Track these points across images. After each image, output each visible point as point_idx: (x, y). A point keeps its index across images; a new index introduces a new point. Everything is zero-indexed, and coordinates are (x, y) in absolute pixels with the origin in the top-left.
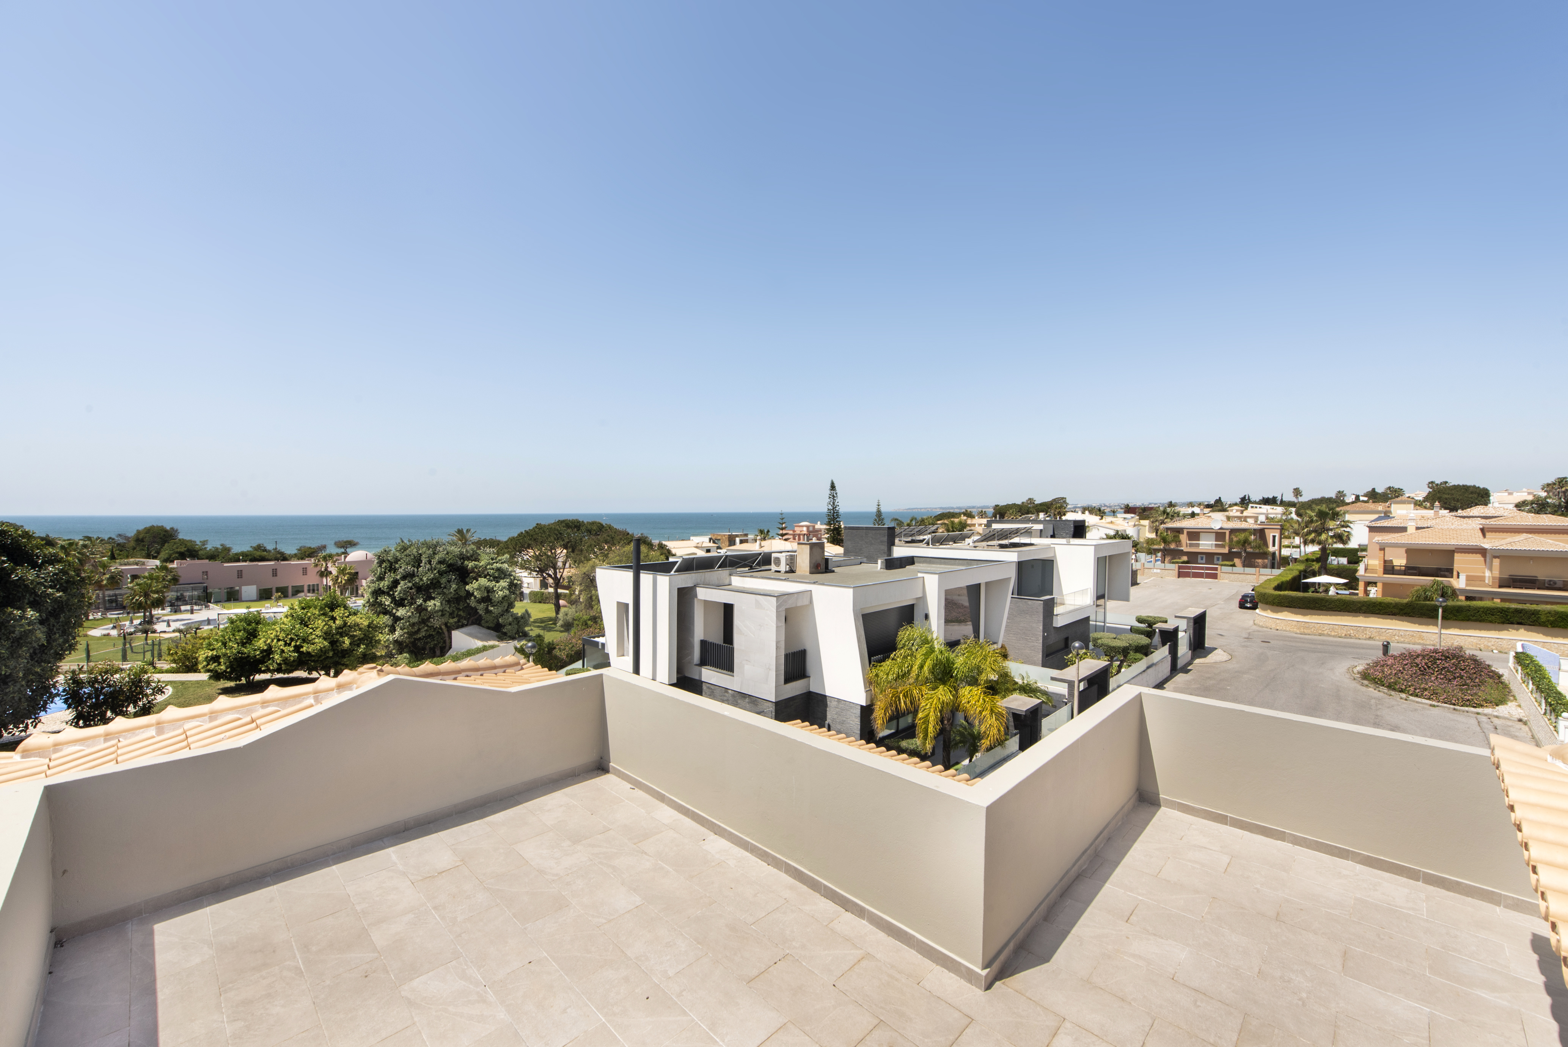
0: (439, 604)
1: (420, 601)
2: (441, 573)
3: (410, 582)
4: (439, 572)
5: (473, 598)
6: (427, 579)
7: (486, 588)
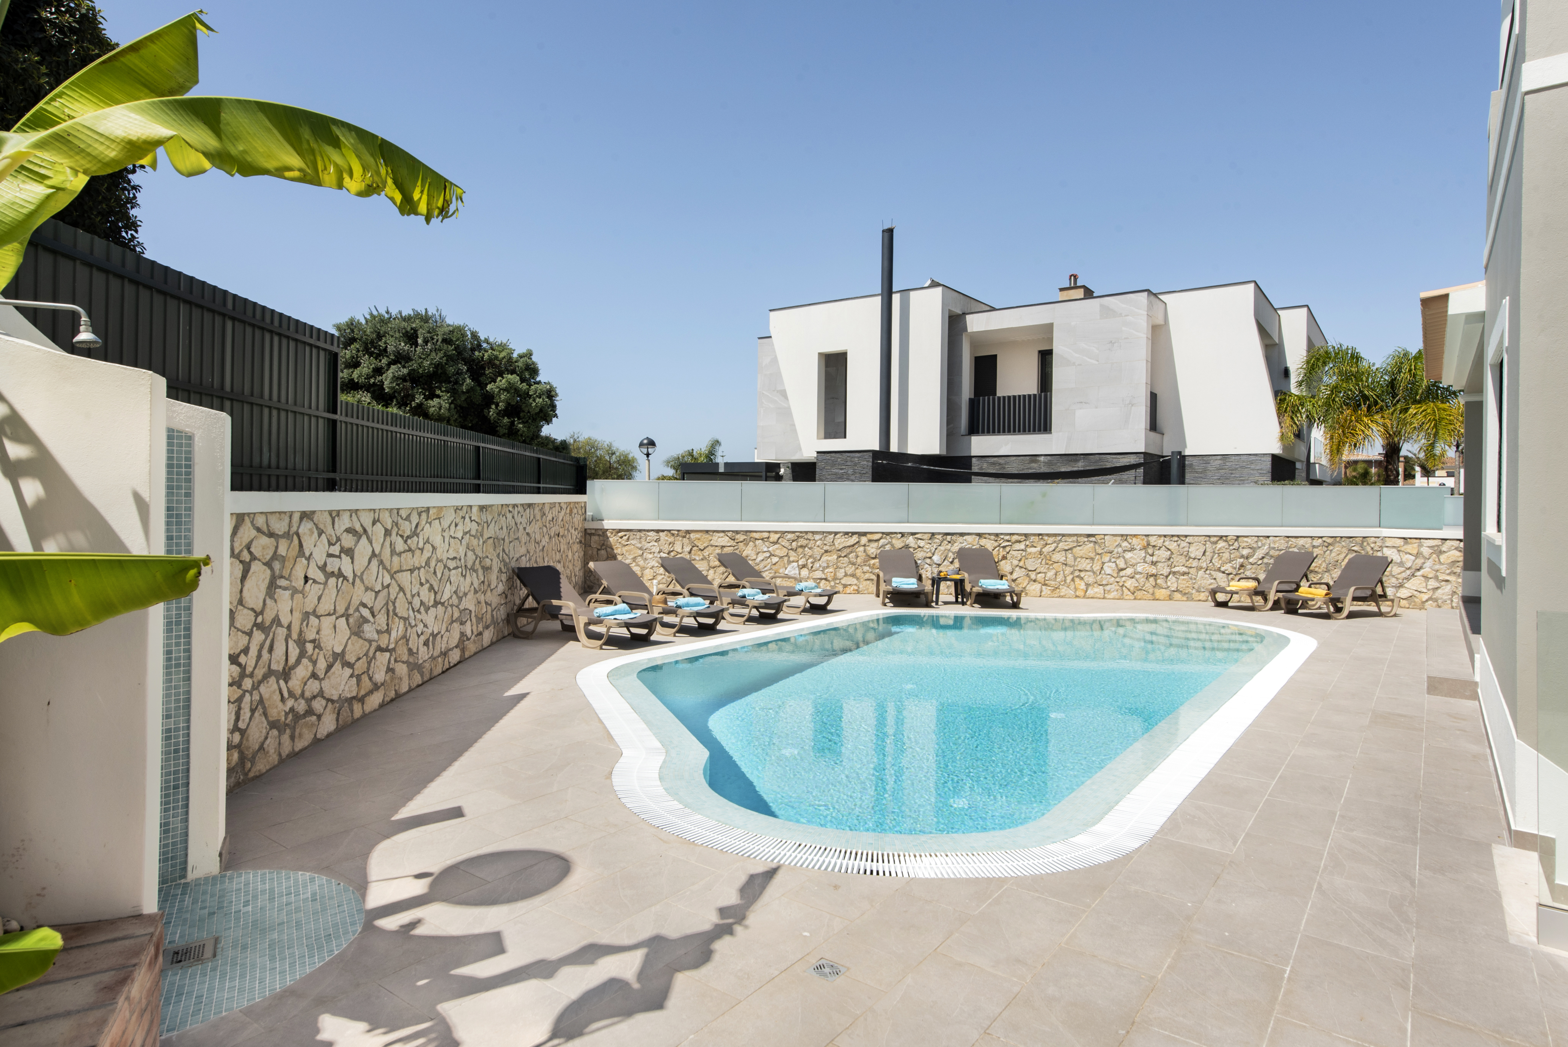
0: (447, 405)
1: (419, 399)
2: (450, 358)
3: (404, 367)
4: (445, 355)
5: (493, 406)
6: (431, 364)
7: (515, 389)
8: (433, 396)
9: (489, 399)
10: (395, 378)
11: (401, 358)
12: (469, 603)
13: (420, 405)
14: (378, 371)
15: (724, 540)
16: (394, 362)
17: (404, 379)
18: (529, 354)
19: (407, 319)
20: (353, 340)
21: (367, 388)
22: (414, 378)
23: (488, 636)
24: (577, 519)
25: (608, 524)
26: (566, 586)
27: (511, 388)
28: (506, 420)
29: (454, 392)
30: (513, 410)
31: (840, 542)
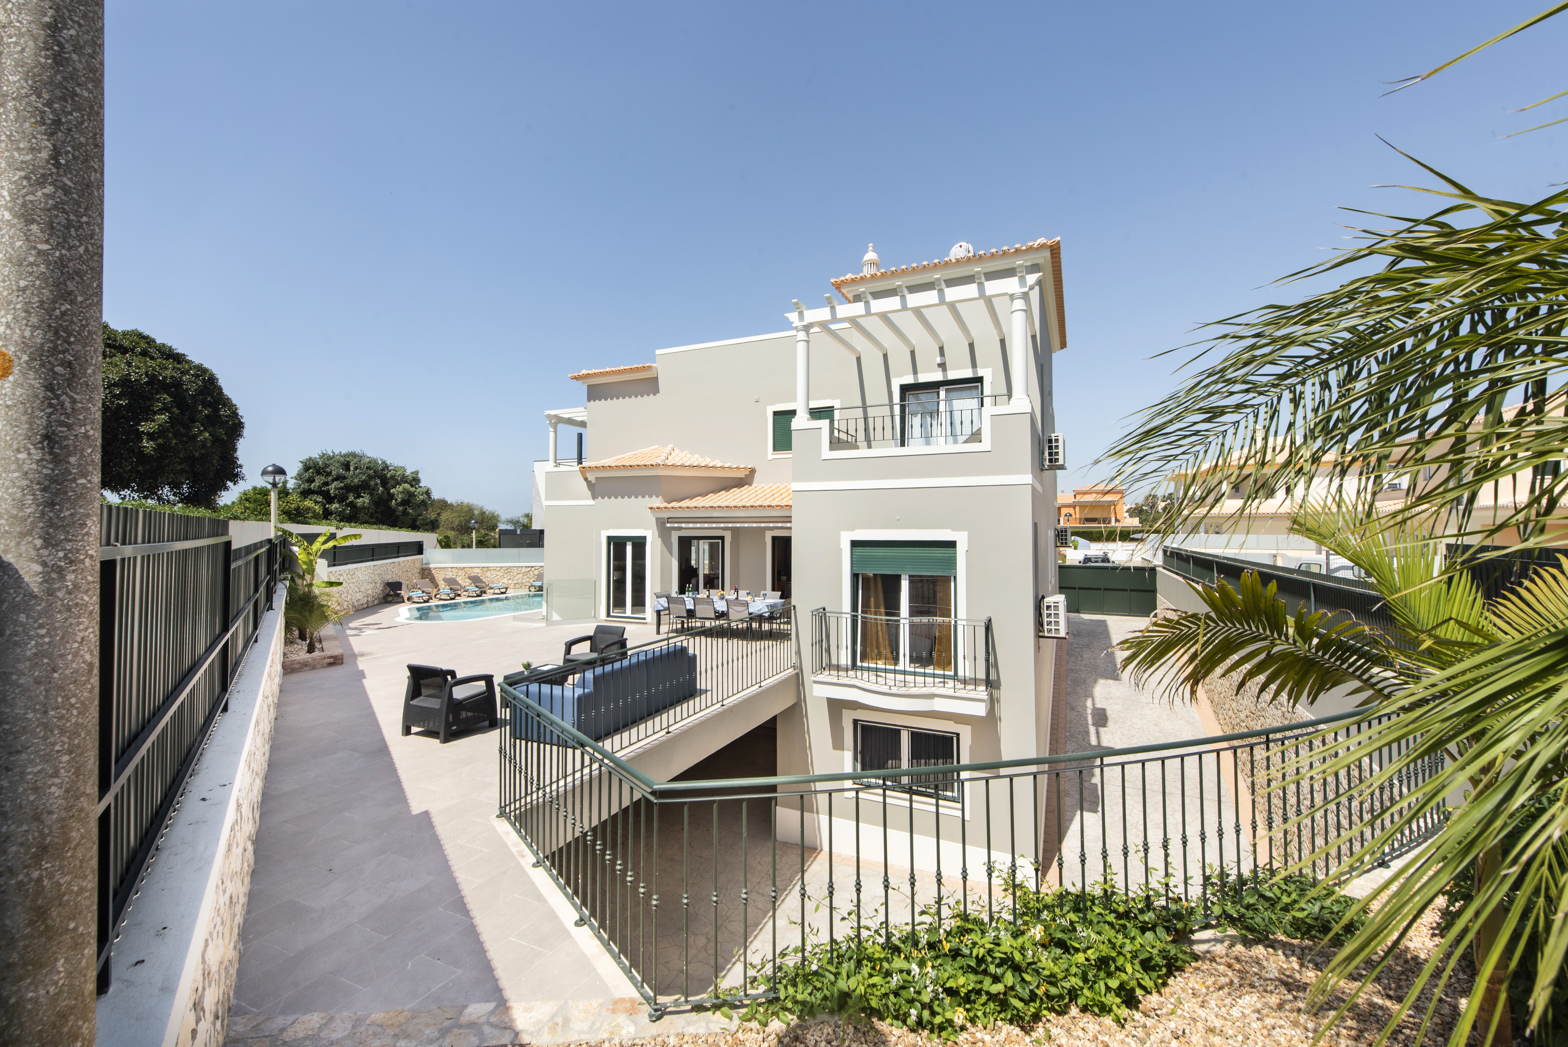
8: (359, 497)
9: (392, 497)
10: (336, 489)
11: (338, 478)
12: (370, 592)
13: (351, 502)
14: (326, 484)
15: (478, 571)
16: (334, 480)
17: (341, 488)
18: (417, 473)
19: (344, 456)
20: (310, 468)
21: (319, 492)
22: (348, 489)
23: (376, 602)
24: (418, 565)
25: (431, 566)
26: (404, 587)
27: (405, 491)
28: (401, 508)
29: (371, 494)
30: (405, 503)
31: (524, 570)
